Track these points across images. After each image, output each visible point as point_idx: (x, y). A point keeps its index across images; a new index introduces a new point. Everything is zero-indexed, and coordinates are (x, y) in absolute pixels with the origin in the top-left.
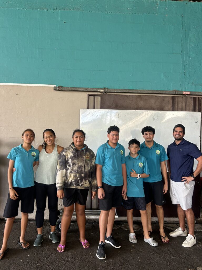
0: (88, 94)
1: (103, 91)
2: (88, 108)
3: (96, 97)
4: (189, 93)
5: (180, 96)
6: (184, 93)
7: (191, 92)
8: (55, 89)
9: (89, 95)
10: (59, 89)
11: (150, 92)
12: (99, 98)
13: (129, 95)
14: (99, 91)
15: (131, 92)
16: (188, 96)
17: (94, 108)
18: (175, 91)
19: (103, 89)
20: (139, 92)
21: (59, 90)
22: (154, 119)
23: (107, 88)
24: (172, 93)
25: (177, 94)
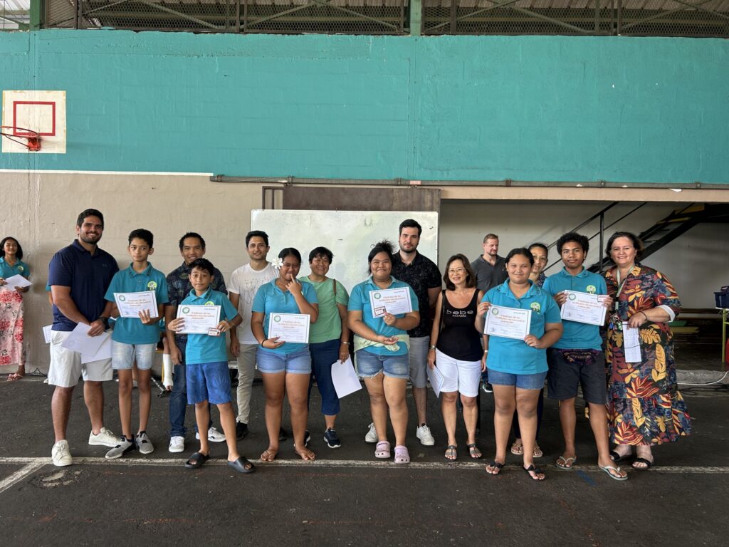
0: (263, 187)
1: (286, 181)
2: (264, 208)
3: (276, 191)
4: (419, 183)
5: (406, 187)
6: (412, 183)
7: (422, 181)
8: (212, 179)
9: (265, 189)
10: (219, 179)
11: (359, 182)
12: (281, 192)
13: (327, 188)
14: (279, 181)
15: (329, 182)
16: (418, 187)
17: (273, 208)
18: (398, 180)
19: (285, 179)
20: (342, 182)
21: (217, 181)
22: (365, 224)
23: (293, 177)
24: (394, 182)
25: (401, 185)
